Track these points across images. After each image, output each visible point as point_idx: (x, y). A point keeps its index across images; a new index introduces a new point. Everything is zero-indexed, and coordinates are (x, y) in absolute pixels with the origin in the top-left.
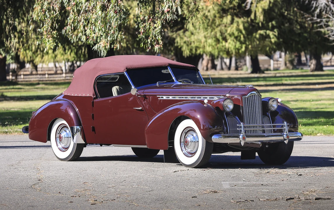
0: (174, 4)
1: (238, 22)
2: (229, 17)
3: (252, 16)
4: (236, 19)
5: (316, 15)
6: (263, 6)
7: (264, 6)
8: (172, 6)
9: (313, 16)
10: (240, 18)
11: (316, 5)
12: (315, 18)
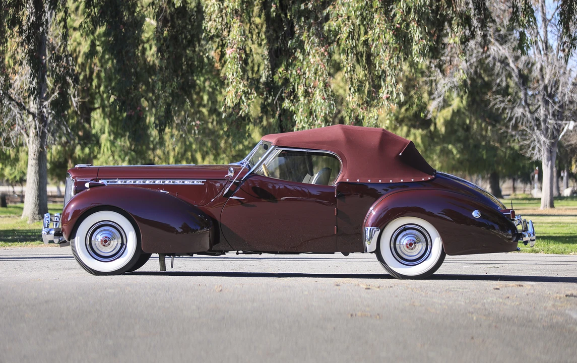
0: (394, 90)
1: (415, 134)
2: (405, 129)
3: (432, 128)
4: (413, 131)
5: (510, 127)
6: (445, 115)
7: (447, 116)
8: (392, 92)
9: (507, 127)
10: (418, 129)
11: (511, 114)
12: (510, 131)
